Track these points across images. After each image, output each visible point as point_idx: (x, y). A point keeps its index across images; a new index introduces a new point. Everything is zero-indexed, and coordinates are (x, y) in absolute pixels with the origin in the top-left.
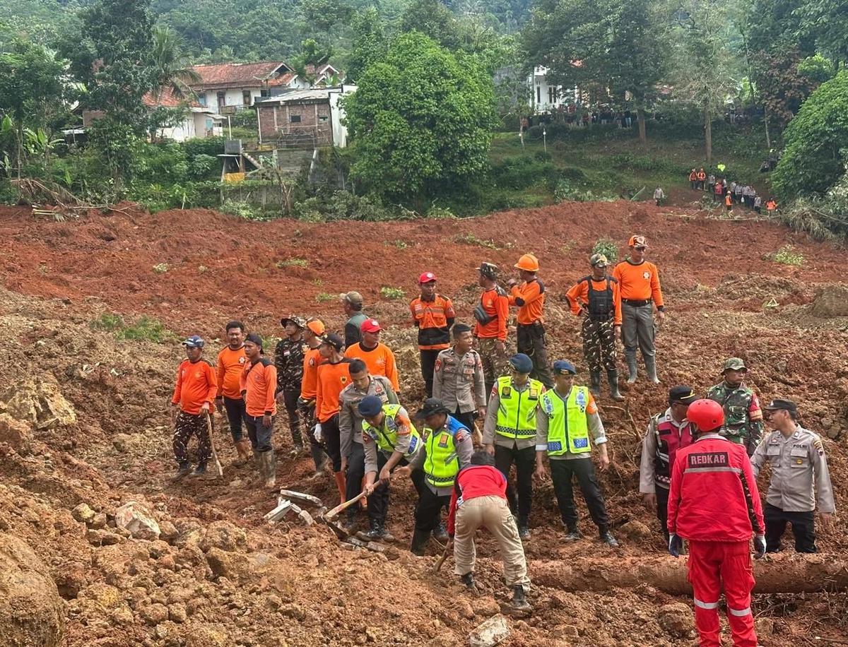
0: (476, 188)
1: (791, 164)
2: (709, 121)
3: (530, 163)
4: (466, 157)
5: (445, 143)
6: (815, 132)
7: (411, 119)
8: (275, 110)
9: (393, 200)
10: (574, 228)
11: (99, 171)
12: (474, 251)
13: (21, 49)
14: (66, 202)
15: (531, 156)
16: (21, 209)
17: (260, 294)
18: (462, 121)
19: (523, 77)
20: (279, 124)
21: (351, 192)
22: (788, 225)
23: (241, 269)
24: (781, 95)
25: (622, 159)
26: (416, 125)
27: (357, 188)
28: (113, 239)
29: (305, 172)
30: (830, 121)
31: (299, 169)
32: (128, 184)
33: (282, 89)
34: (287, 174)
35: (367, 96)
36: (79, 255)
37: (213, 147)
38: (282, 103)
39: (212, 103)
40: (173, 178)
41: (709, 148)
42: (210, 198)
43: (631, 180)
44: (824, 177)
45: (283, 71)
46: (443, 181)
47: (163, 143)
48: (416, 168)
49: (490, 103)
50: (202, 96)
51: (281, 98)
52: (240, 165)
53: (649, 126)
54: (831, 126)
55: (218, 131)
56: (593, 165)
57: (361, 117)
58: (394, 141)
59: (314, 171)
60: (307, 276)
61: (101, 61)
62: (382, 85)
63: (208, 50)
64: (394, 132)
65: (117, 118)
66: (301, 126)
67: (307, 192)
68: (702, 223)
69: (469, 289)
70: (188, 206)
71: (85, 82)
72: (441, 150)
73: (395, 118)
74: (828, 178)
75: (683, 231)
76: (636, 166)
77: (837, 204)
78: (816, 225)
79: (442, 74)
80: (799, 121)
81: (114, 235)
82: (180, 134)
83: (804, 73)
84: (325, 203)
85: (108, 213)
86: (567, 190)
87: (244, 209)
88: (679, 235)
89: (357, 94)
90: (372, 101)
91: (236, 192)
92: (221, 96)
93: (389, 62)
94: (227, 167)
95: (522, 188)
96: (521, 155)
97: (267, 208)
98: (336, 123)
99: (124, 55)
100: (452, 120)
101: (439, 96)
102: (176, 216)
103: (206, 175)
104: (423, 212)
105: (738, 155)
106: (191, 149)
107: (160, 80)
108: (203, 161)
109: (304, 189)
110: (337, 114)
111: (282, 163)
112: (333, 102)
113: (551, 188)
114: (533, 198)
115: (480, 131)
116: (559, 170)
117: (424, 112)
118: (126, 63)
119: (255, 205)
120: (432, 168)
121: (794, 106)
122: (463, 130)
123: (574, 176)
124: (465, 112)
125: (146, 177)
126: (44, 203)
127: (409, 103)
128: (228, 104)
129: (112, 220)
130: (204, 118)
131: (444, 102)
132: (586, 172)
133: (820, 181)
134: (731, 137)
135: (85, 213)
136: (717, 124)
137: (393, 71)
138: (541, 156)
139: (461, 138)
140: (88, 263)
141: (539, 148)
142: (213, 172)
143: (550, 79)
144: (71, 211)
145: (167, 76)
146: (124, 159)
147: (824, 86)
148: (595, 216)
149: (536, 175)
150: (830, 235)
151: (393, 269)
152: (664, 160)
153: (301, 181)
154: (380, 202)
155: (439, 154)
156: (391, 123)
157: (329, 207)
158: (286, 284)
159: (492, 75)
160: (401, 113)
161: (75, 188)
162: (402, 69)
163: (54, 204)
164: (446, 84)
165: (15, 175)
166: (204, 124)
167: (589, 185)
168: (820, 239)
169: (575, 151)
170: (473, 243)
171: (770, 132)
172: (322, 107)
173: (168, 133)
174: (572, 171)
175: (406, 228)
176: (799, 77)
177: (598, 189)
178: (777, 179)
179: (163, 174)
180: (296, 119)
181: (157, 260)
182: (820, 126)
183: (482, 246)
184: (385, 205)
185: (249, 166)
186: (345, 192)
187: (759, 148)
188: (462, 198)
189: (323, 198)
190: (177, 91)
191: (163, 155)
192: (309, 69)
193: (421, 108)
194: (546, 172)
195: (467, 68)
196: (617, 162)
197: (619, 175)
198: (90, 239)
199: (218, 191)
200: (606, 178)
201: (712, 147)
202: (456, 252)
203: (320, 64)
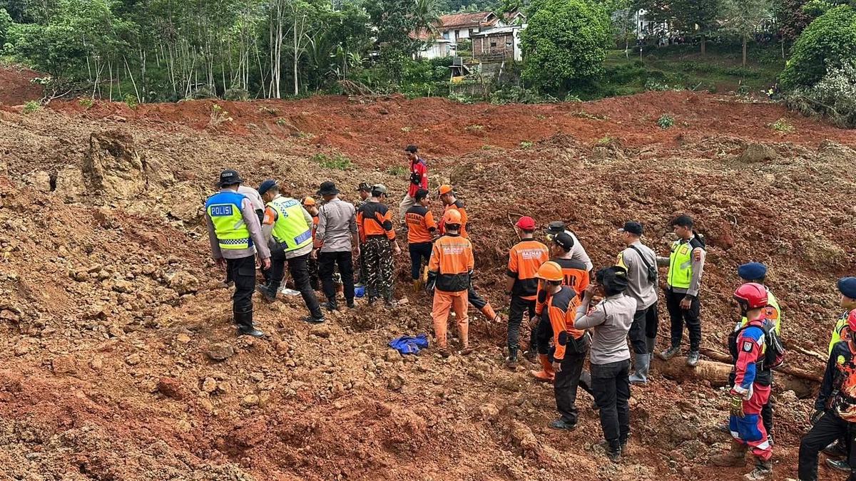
0: (597, 84)
1: (793, 68)
2: (745, 42)
3: (631, 68)
4: (590, 65)
5: (577, 57)
6: (810, 48)
7: (558, 43)
8: (482, 39)
9: (544, 91)
10: (651, 108)
11: (384, 77)
12: (583, 121)
13: (346, 8)
14: (366, 93)
15: (632, 64)
16: (343, 97)
17: (451, 145)
18: (588, 44)
19: (631, 16)
20: (484, 47)
21: (522, 87)
22: (788, 106)
23: (446, 131)
24: (792, 25)
25: (689, 65)
26: (561, 46)
27: (525, 85)
28: (386, 114)
29: (496, 75)
30: (819, 41)
31: (493, 74)
32: (399, 84)
33: (490, 27)
34: (486, 77)
35: (533, 30)
36: (365, 122)
37: (447, 62)
38: (486, 36)
39: (452, 35)
40: (424, 80)
41: (744, 58)
42: (443, 91)
43: (693, 78)
44: (814, 77)
45: (491, 17)
46: (575, 80)
47: (420, 60)
48: (559, 72)
49: (607, 32)
50: (446, 33)
51: (486, 33)
52: (461, 72)
53: (707, 45)
54: (820, 44)
55: (453, 53)
56: (670, 69)
57: (529, 44)
58: (547, 56)
59: (502, 75)
60: (482, 135)
61: (386, 14)
62: (542, 23)
63: (464, 7)
64: (547, 51)
65: (394, 46)
66: (497, 49)
67: (497, 87)
68: (732, 104)
69: (540, 143)
70: (431, 95)
71: (378, 26)
72: (575, 61)
73: (548, 43)
74: (816, 77)
75: (720, 109)
76: (697, 70)
77: (820, 93)
78: (805, 106)
79: (577, 16)
80: (800, 42)
81: (387, 111)
82: (431, 54)
83: (807, 11)
84: (506, 94)
85: (387, 99)
86: (652, 85)
87: (462, 97)
88: (716, 112)
89: (528, 29)
90: (535, 33)
91: (457, 87)
92: (457, 33)
93: (547, 9)
94: (454, 74)
95: (625, 83)
96: (626, 64)
97: (475, 96)
98: (516, 46)
99: (398, 10)
100: (582, 43)
101: (575, 29)
102: (423, 101)
103: (442, 78)
104: (562, 98)
105: (763, 63)
106: (435, 62)
107: (420, 25)
108: (441, 69)
109: (495, 85)
110: (517, 41)
111: (484, 70)
112: (514, 34)
113: (643, 84)
114: (630, 90)
115: (599, 49)
116: (649, 73)
117: (565, 38)
118: (398, 14)
119: (467, 95)
120: (569, 72)
121: (799, 31)
122: (588, 49)
123: (658, 76)
124: (590, 38)
125: (409, 79)
126: (355, 94)
127: (557, 34)
128: (460, 37)
129: (387, 103)
130: (445, 45)
131: (578, 32)
132: (666, 74)
133: (811, 79)
134: (760, 52)
135: (375, 100)
136: (750, 43)
137: (548, 15)
138: (638, 64)
139: (587, 54)
140: (370, 126)
141: (637, 59)
142: (445, 76)
143: (647, 17)
144: (368, 98)
145: (424, 22)
146: (397, 69)
147: (818, 19)
148: (665, 100)
149: (634, 75)
150: (814, 113)
151: (529, 131)
152: (715, 65)
153: (493, 81)
154: (538, 92)
155: (573, 64)
156: (546, 45)
157: (509, 96)
158: (468, 139)
159: (610, 15)
160: (552, 40)
161: (372, 86)
162: (554, 13)
163: (360, 94)
164: (579, 22)
165: (342, 78)
166: (445, 48)
167: (667, 82)
168: (807, 115)
169: (660, 61)
170: (583, 116)
171: (785, 48)
172: (508, 37)
173: (423, 54)
174: (656, 73)
175: (549, 108)
176: (805, 14)
177: (672, 83)
178: (784, 78)
179: (419, 77)
180: (494, 45)
181: (406, 125)
182: (813, 44)
183: (589, 118)
184: (540, 94)
185: (466, 72)
186: (518, 87)
187: (777, 58)
188: (588, 90)
189: (505, 90)
190: (429, 30)
191: (420, 67)
192: (506, 15)
193: (564, 36)
194: (640, 74)
195: (593, 11)
196: (686, 67)
197: (686, 75)
198: (374, 113)
199: (448, 87)
200: (678, 77)
201: (747, 58)
202: (572, 122)
203: (512, 12)
